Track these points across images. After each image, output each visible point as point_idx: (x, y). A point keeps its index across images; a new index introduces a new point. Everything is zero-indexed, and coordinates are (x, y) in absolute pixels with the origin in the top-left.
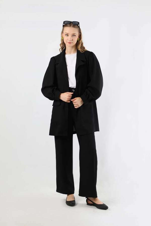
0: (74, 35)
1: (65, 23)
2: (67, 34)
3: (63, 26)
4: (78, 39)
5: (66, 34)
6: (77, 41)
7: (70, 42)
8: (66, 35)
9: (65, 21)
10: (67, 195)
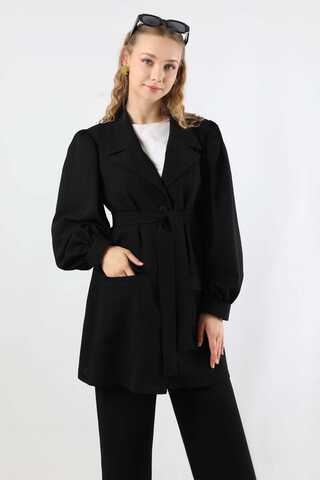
2: (149, 57)
5: (144, 57)
8: (143, 60)
9: (144, 15)
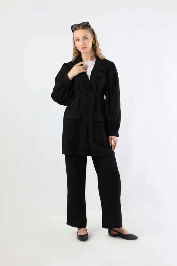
0: (85, 38)
1: (74, 27)
3: (73, 31)
4: (93, 41)
5: (77, 39)
6: (93, 45)
7: (83, 47)
9: (73, 25)
10: (78, 228)
